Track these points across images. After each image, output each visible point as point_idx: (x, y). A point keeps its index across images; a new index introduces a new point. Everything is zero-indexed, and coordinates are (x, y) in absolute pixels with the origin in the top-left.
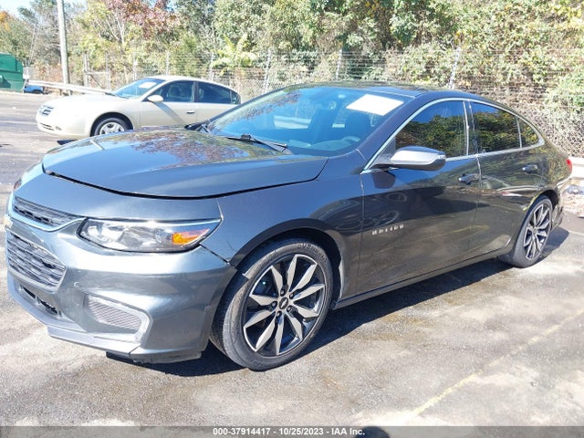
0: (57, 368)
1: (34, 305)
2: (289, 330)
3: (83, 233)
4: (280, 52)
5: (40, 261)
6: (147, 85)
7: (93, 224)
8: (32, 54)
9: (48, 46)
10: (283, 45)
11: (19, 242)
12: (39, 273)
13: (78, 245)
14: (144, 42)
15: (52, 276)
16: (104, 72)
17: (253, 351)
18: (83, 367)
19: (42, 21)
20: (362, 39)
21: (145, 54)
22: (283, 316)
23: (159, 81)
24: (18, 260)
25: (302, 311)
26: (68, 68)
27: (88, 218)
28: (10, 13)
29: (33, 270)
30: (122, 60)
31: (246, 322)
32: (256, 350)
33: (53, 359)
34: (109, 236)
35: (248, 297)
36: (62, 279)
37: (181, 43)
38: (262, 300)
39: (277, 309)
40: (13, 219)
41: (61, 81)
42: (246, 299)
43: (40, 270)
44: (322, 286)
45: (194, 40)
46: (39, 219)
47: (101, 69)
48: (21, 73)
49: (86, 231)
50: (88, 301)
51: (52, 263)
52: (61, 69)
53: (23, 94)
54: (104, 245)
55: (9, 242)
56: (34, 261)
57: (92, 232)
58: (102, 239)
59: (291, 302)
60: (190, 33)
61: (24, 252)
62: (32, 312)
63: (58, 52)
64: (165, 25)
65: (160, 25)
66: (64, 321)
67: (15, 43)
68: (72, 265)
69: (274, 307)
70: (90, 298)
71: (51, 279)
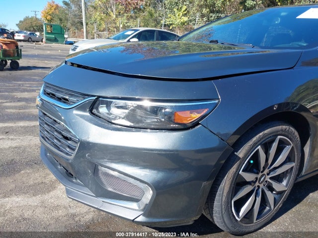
0: (74, 219)
1: (57, 168)
2: (264, 202)
3: (94, 111)
4: (203, 16)
5: (60, 133)
6: (129, 33)
7: (103, 102)
8: (69, 25)
9: (77, 20)
10: (205, 11)
11: (47, 118)
12: (59, 144)
13: (90, 121)
14: (126, 15)
15: (69, 147)
16: (105, 32)
17: (237, 220)
18: (93, 220)
19: (73, 7)
20: (255, 3)
21: (126, 21)
22: (260, 190)
23: (136, 30)
24: (46, 132)
25: (275, 185)
26: (87, 31)
27: (99, 97)
28: (59, 5)
29: (55, 141)
30: (114, 25)
31: (234, 196)
32: (239, 220)
33: (72, 211)
34: (118, 113)
35: (238, 173)
36: (76, 150)
37: (146, 13)
38: (248, 177)
39: (257, 184)
40: (42, 100)
41: (83, 38)
42: (237, 175)
43: (60, 141)
44: (293, 164)
45: (153, 11)
46: (59, 99)
47: (103, 31)
48: (64, 34)
49: (97, 109)
50: (98, 170)
51: (69, 136)
52: (83, 32)
53: (64, 45)
54: (113, 121)
55: (40, 118)
56: (56, 133)
57: (103, 110)
58: (111, 116)
59: (268, 178)
60: (151, 8)
61: (49, 125)
62: (54, 173)
63: (82, 23)
64: (137, 4)
65: (134, 5)
66: (78, 184)
67: (61, 20)
68: (84, 138)
69: (255, 182)
70: (100, 167)
71: (68, 149)
